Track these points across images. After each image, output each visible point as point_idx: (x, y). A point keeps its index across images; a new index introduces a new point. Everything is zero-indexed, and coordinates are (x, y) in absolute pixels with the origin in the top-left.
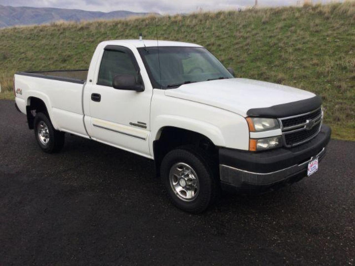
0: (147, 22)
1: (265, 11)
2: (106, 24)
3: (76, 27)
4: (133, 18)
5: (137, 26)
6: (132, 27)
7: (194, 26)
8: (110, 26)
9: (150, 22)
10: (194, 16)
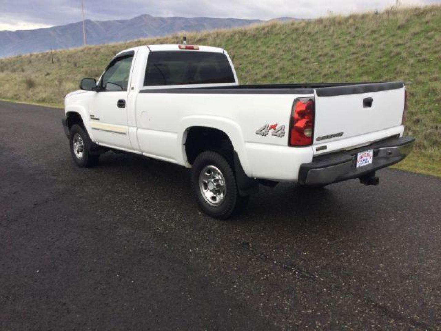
0: (266, 30)
1: (406, 11)
2: (224, 35)
3: (195, 39)
4: (253, 26)
5: (254, 36)
6: (249, 38)
7: (317, 33)
8: (228, 36)
9: (270, 30)
10: (320, 21)
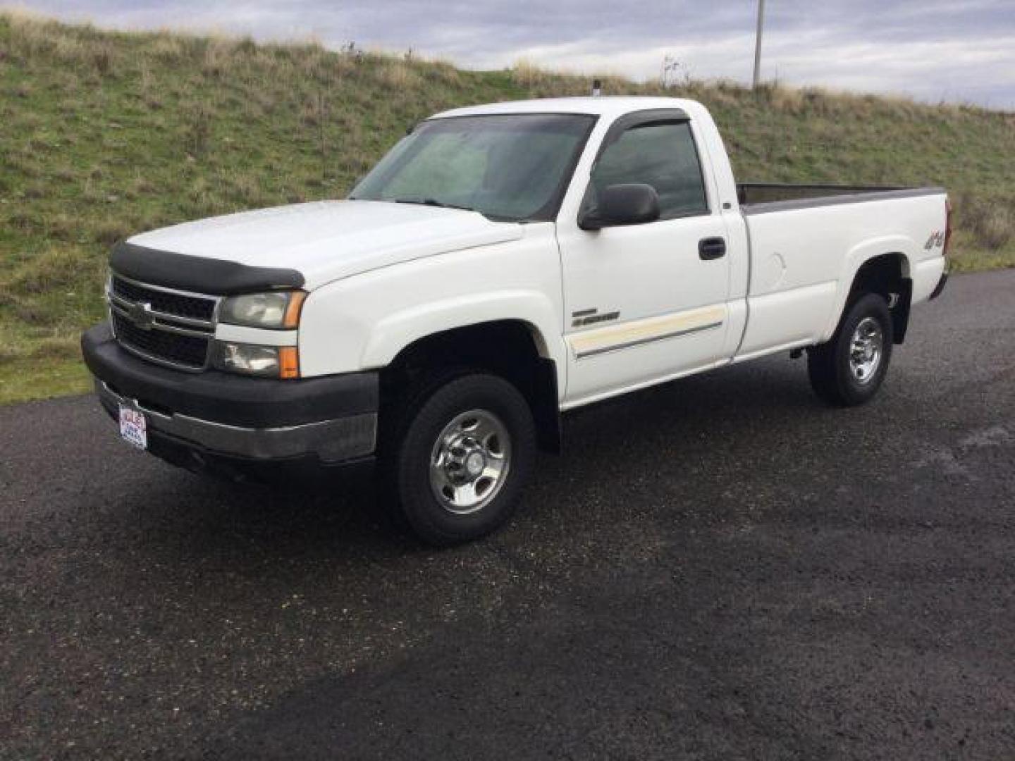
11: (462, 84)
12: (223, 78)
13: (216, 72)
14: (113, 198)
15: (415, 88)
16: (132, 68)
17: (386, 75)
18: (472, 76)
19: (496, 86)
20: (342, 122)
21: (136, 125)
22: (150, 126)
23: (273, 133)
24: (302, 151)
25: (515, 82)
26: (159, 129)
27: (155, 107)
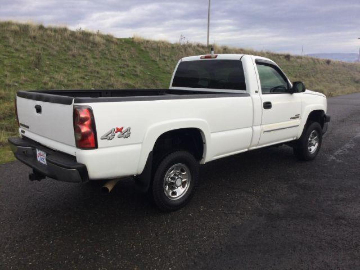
11: (118, 43)
12: (37, 40)
13: (35, 38)
14: (16, 84)
15: (103, 44)
16: (4, 35)
17: (94, 39)
18: (120, 40)
19: (128, 44)
20: (84, 56)
21: (13, 57)
22: (18, 57)
23: (61, 60)
24: (74, 66)
25: (135, 43)
26: (22, 58)
27: (17, 50)
